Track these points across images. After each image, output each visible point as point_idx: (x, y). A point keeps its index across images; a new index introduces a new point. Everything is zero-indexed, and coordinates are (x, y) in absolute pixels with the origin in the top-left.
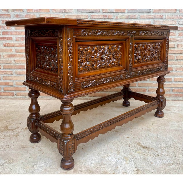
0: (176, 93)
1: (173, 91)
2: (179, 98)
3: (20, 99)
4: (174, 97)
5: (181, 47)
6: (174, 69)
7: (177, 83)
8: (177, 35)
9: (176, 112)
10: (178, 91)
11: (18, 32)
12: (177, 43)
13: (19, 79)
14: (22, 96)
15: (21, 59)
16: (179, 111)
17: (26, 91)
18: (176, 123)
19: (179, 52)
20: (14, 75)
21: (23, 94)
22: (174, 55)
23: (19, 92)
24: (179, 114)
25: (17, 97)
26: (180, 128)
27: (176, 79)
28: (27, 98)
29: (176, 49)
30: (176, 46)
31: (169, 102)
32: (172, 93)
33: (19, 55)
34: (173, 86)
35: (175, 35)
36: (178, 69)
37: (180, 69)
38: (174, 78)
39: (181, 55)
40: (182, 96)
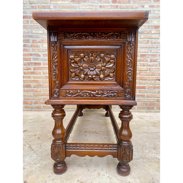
0: (148, 106)
1: (146, 104)
2: (150, 110)
3: (27, 111)
4: (146, 109)
5: (152, 70)
6: (147, 88)
7: (149, 98)
8: (149, 61)
9: (147, 120)
10: (150, 105)
11: (26, 58)
12: (149, 67)
13: (27, 95)
14: (29, 109)
15: (28, 79)
16: (149, 119)
17: (32, 104)
18: (147, 128)
19: (151, 74)
21: (30, 107)
22: (147, 76)
23: (27, 105)
24: (149, 121)
26: (149, 131)
27: (148, 96)
28: (33, 110)
29: (148, 71)
30: (148, 69)
31: (143, 113)
32: (145, 106)
33: (26, 76)
34: (146, 101)
35: (147, 61)
36: (150, 87)
37: (152, 87)
38: (147, 95)
39: (152, 76)
40: (153, 108)
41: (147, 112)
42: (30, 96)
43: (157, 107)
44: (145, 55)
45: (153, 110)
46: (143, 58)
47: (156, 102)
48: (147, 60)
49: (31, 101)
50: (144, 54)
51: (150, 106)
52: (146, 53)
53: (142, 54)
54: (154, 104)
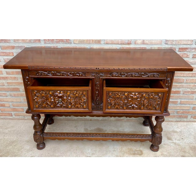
0: (180, 115)
1: (177, 112)
2: (182, 119)
4: (177, 118)
6: (182, 92)
7: (183, 105)
9: (176, 141)
10: (183, 113)
13: (15, 100)
14: (20, 117)
15: (14, 81)
16: (179, 140)
19: (190, 75)
20: (9, 97)
22: (184, 78)
23: (17, 112)
25: (16, 117)
27: (182, 102)
28: (26, 118)
31: (172, 123)
32: (176, 114)
33: (11, 77)
34: (178, 108)
36: (186, 92)
37: (189, 92)
38: (181, 101)
39: (192, 78)
40: (186, 117)
41: (178, 121)
42: (20, 102)
43: (192, 115)
44: (187, 48)
45: (185, 119)
46: (182, 53)
47: (191, 110)
48: (188, 55)
49: (22, 107)
50: (185, 46)
51: (183, 115)
52: (188, 45)
53: (181, 47)
54: (189, 112)
